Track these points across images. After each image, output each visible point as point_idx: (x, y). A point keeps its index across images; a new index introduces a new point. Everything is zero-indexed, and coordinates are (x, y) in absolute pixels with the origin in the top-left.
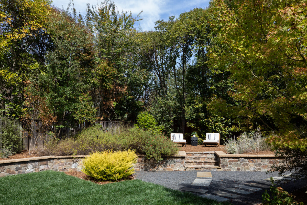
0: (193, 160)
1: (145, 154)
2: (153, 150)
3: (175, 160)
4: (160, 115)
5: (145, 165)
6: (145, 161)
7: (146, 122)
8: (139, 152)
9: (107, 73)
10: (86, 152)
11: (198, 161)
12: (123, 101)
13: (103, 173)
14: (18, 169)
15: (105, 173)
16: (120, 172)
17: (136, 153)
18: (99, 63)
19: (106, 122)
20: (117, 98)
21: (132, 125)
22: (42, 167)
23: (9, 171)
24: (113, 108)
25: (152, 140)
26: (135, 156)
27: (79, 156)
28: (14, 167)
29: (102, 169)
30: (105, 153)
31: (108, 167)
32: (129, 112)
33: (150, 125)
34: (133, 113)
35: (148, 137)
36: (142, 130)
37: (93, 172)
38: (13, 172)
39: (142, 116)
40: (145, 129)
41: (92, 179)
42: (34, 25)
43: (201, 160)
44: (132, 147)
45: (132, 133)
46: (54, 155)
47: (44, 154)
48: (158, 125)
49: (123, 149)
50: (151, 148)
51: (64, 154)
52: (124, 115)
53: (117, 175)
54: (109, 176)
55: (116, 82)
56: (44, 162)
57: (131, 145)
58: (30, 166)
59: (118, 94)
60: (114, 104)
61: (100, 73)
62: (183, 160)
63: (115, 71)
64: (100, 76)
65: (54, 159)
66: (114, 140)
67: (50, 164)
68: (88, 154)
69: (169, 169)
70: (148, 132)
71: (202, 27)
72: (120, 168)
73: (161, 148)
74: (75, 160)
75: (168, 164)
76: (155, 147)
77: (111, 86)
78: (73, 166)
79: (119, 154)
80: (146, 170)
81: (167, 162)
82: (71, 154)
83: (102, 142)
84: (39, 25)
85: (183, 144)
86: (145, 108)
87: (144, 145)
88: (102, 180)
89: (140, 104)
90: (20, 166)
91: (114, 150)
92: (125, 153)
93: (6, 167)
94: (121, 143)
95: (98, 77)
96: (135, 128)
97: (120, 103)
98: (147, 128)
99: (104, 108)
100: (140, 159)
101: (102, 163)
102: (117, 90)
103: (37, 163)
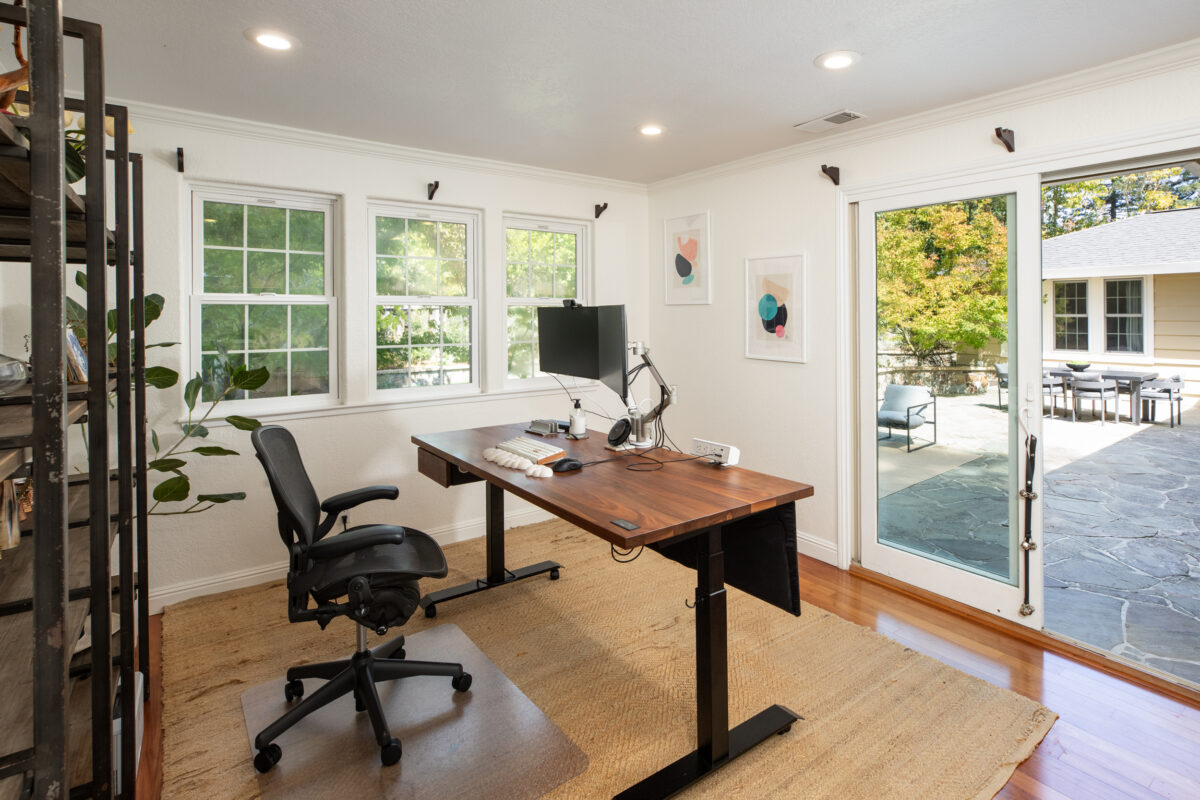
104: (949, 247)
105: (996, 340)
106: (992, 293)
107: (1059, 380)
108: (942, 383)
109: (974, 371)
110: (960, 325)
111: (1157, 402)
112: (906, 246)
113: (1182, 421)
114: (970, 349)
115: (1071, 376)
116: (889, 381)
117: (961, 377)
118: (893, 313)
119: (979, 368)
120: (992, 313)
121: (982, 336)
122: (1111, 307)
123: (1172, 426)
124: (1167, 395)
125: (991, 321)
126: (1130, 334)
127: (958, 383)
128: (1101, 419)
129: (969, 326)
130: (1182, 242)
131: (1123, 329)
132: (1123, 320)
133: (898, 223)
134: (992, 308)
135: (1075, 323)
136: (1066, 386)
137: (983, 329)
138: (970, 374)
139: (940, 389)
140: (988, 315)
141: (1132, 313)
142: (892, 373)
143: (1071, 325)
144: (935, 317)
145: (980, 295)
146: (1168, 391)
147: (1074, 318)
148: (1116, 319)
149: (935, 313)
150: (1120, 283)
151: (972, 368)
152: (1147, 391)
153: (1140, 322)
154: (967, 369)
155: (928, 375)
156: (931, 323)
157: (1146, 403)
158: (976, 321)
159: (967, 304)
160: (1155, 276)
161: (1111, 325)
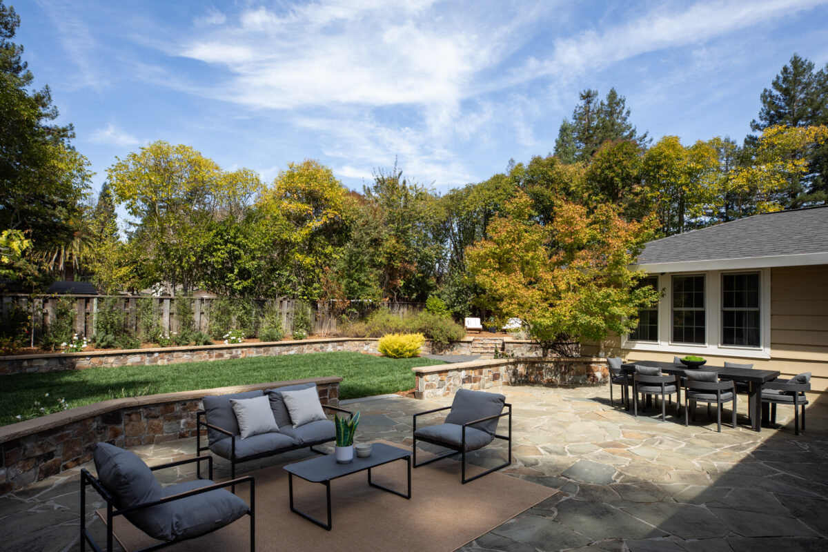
0: (481, 345)
1: (432, 337)
2: (441, 334)
3: (462, 344)
4: (455, 295)
5: (433, 349)
6: (433, 345)
7: (435, 306)
8: (427, 335)
9: (396, 251)
10: (377, 335)
11: (485, 346)
12: (411, 280)
13: (396, 351)
14: (322, 348)
15: (398, 351)
16: (410, 351)
17: (424, 336)
18: (387, 240)
19: (391, 304)
20: (405, 277)
21: (421, 309)
22: (339, 348)
23: (315, 349)
24: (400, 287)
25: (440, 324)
26: (423, 338)
27: (371, 339)
28: (319, 345)
29: (396, 347)
30: (397, 335)
31: (399, 346)
32: (417, 291)
33: (439, 310)
34: (423, 292)
35: (436, 321)
36: (430, 315)
37: (388, 350)
38: (318, 351)
39: (432, 301)
40: (433, 313)
41: (387, 355)
42: (331, 213)
43: (489, 346)
44: (421, 330)
45: (421, 318)
46: (347, 336)
47: (337, 335)
48: (448, 309)
49: (412, 332)
50: (438, 332)
51: (358, 337)
52: (412, 295)
53: (408, 353)
54: (401, 354)
55: (404, 259)
56: (341, 343)
57: (420, 329)
58: (330, 345)
59: (406, 272)
60: (401, 283)
61: (388, 251)
62: (470, 344)
63: (404, 248)
64: (387, 253)
65: (348, 341)
66: (404, 324)
67: (345, 345)
68: (380, 337)
69: (455, 353)
70: (438, 317)
71: (500, 200)
72: (411, 348)
73: (448, 333)
74: (367, 342)
75: (455, 348)
76: (442, 331)
77: (399, 265)
78: (366, 348)
79: (409, 336)
80: (433, 354)
81: (454, 346)
82: (364, 337)
83: (393, 325)
84: (336, 213)
85: (479, 330)
86: (438, 286)
87: (432, 329)
88: (395, 357)
89: (431, 282)
90: (323, 345)
91: (405, 333)
92: (414, 335)
93: (314, 345)
94: (410, 327)
95: (386, 255)
96: (424, 312)
97: (408, 282)
98: (436, 312)
99: (390, 287)
100: (428, 343)
101: (395, 343)
102: (404, 268)
103: (335, 344)
104: (568, 240)
105: (612, 333)
106: (608, 285)
107: (673, 378)
108: (565, 373)
109: (595, 362)
110: (575, 317)
111: (779, 406)
112: (528, 238)
113: (806, 426)
114: (589, 341)
115: (685, 375)
116: (511, 372)
117: (581, 368)
118: (510, 304)
119: (601, 360)
120: (608, 305)
121: (598, 328)
122: (727, 300)
123: (796, 432)
124: (791, 398)
125: (607, 314)
126: (746, 328)
127: (579, 374)
128: (716, 422)
129: (584, 319)
130: (799, 237)
131: (740, 324)
132: (740, 314)
133: (519, 216)
134: (608, 301)
135: (693, 316)
136: (679, 384)
137: (599, 321)
138: (593, 365)
139: (563, 379)
140: (604, 307)
141: (749, 307)
142: (514, 364)
143: (689, 318)
144: (551, 309)
145: (594, 287)
146: (793, 394)
147: (692, 312)
148: (733, 312)
149: (551, 305)
150: (737, 277)
151: (594, 360)
152: (767, 392)
153: (757, 315)
154: (588, 360)
155: (550, 365)
156: (547, 314)
157: (766, 406)
158: (592, 314)
159: (583, 297)
160: (772, 268)
161: (727, 319)
